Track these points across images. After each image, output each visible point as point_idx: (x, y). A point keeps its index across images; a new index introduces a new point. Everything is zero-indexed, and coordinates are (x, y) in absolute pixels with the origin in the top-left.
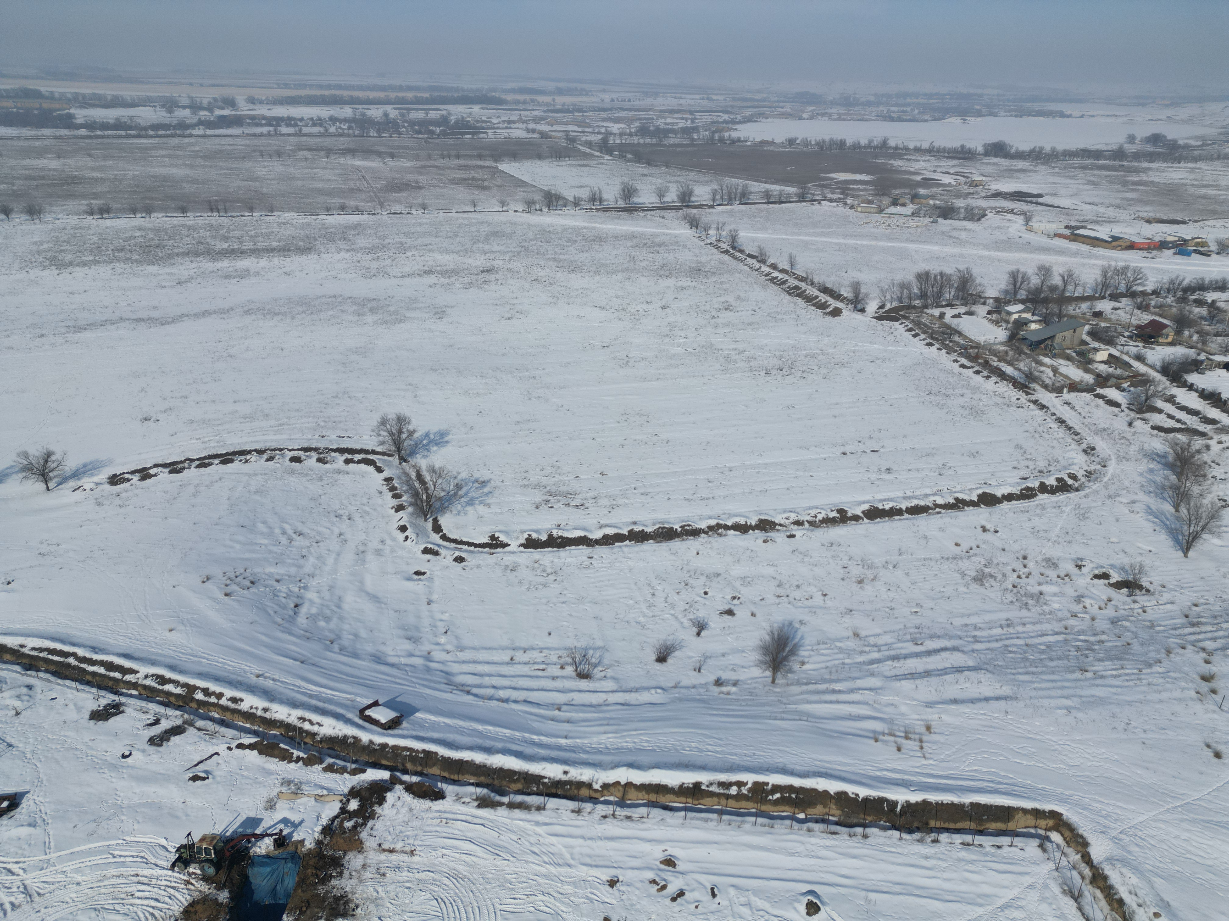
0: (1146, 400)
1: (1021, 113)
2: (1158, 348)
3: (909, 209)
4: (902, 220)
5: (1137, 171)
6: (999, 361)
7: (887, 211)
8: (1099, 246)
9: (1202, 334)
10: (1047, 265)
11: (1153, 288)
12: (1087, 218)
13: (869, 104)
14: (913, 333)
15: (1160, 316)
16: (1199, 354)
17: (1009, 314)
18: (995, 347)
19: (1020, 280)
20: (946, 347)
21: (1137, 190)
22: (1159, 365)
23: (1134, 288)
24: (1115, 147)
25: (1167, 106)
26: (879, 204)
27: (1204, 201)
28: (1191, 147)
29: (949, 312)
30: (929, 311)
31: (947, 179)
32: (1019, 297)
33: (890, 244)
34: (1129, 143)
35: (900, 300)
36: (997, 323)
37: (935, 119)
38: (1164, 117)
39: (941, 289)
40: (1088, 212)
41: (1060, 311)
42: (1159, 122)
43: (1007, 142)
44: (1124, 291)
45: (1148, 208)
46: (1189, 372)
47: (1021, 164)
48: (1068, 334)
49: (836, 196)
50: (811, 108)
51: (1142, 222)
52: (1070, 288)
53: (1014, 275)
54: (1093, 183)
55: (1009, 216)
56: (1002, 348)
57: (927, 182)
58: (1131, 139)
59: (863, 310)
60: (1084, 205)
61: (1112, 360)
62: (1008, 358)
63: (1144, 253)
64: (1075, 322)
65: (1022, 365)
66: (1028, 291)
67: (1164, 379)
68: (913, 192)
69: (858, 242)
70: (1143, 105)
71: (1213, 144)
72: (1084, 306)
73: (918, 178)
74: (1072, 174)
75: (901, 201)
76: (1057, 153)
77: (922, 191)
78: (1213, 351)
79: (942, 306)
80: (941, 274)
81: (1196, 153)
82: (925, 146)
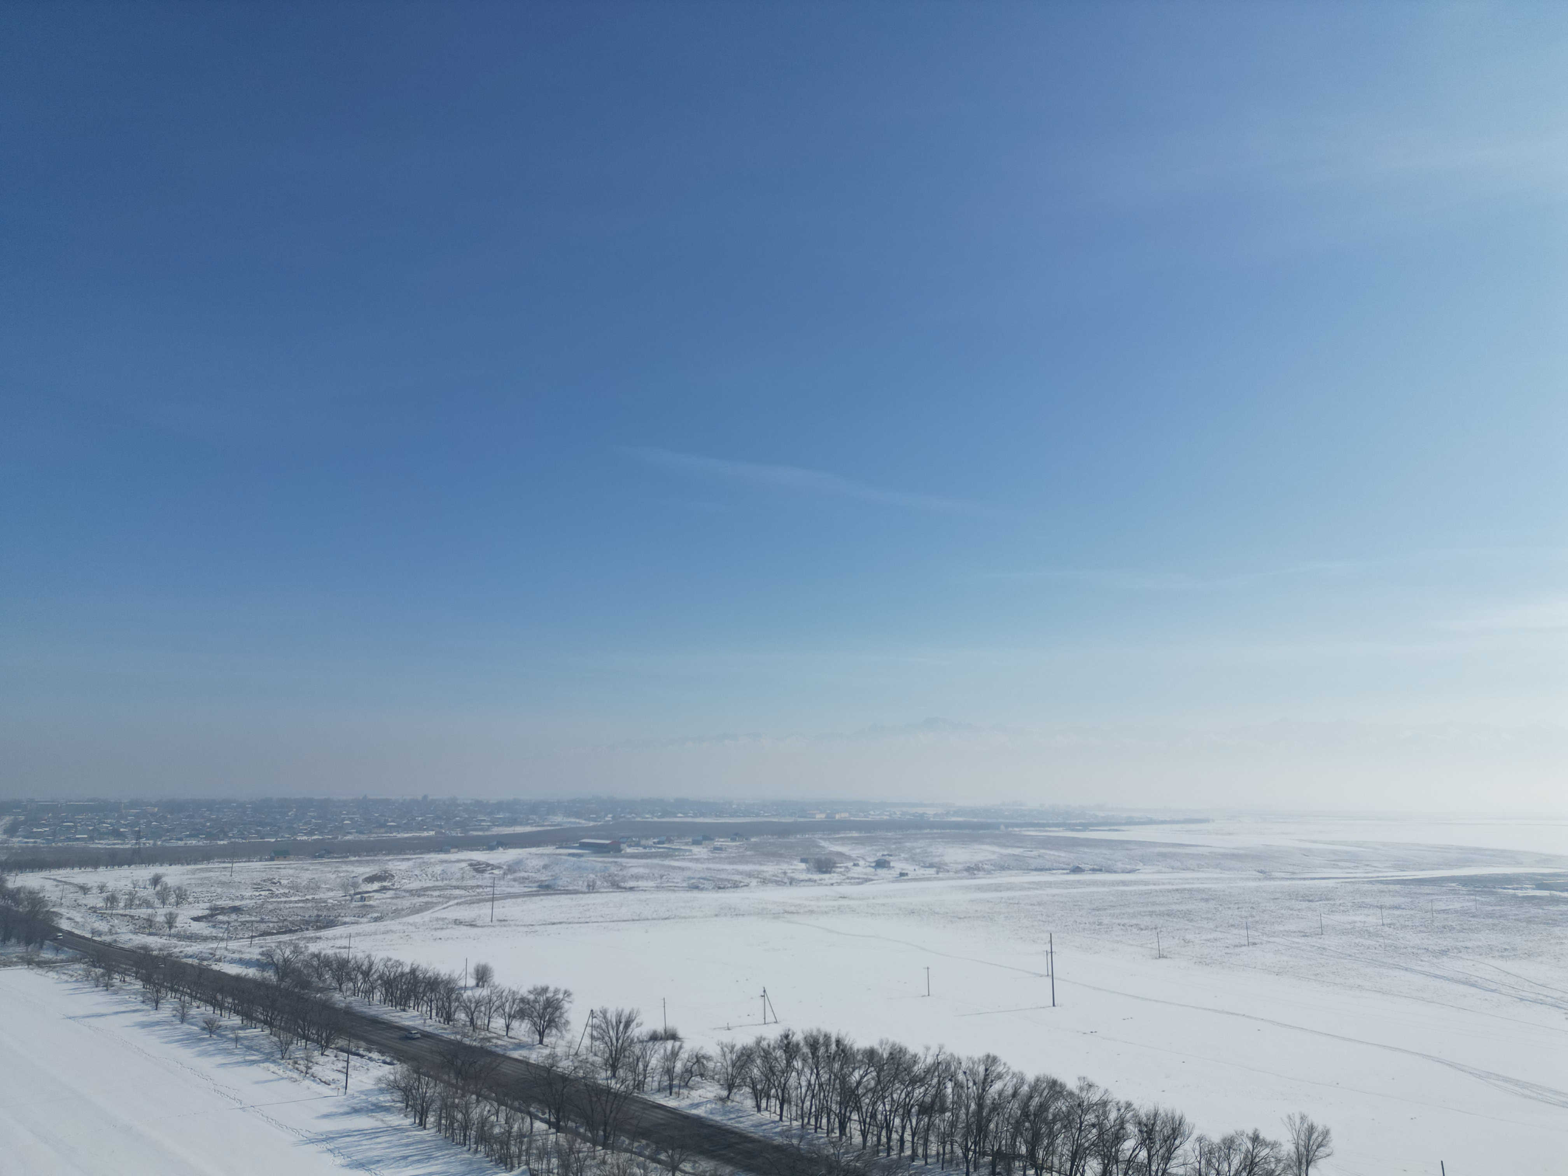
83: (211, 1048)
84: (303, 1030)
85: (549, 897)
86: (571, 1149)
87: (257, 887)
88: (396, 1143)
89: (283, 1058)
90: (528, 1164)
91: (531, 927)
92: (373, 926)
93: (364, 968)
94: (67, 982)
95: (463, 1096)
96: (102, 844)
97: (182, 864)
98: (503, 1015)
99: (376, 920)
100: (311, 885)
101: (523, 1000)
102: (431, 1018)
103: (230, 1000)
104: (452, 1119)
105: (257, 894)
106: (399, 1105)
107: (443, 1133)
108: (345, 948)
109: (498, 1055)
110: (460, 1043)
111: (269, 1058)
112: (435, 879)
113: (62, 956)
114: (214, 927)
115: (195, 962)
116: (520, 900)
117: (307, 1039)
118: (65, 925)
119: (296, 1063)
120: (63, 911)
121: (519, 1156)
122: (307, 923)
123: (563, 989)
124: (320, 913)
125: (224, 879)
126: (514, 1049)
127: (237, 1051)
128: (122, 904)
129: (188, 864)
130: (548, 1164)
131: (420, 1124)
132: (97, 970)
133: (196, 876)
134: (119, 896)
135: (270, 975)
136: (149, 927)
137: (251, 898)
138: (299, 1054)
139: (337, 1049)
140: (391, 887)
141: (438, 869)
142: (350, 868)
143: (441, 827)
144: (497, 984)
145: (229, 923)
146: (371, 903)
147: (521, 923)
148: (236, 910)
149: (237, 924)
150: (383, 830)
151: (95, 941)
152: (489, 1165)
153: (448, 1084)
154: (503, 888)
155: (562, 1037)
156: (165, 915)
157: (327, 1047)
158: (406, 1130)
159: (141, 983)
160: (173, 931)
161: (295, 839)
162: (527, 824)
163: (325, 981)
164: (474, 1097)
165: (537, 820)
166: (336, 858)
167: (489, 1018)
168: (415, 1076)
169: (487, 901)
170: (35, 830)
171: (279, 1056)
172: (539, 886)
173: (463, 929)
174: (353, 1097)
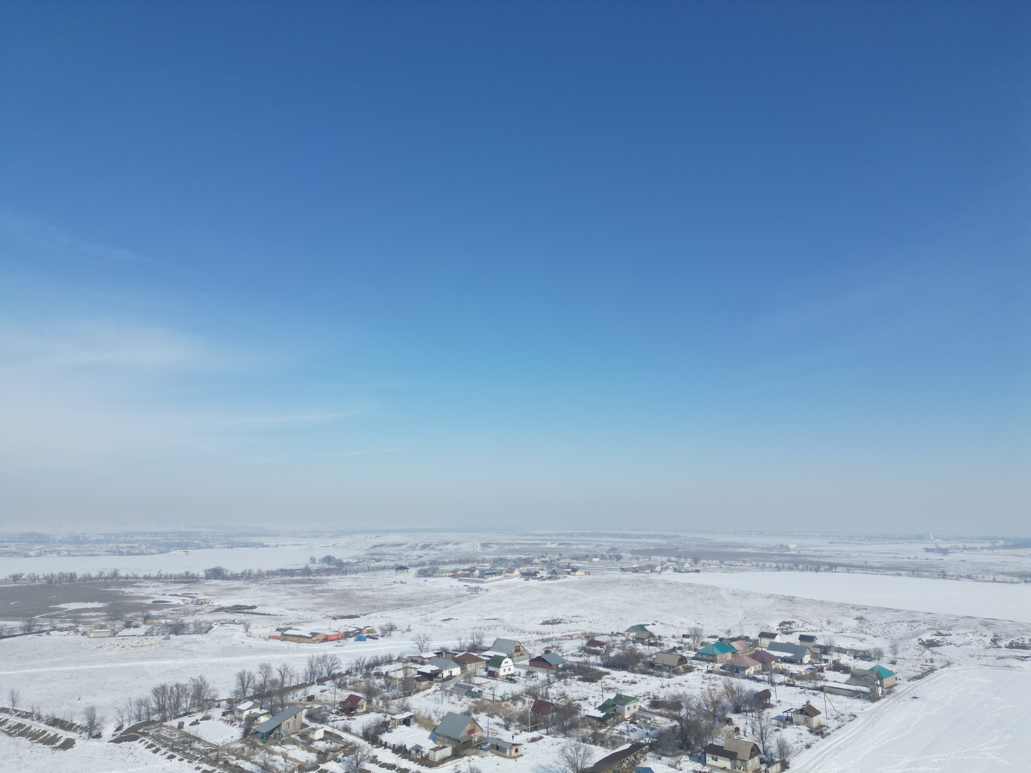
0: (357, 765)
1: (232, 545)
2: (358, 718)
3: (143, 629)
4: (136, 641)
5: (321, 582)
6: (238, 759)
7: (120, 633)
8: (303, 642)
9: (384, 699)
10: (267, 663)
11: (346, 670)
12: (291, 621)
13: (98, 542)
14: (154, 748)
15: (355, 691)
16: (385, 717)
17: (241, 711)
18: (232, 746)
19: (246, 679)
20: (187, 756)
21: (323, 596)
22: (360, 732)
23: (333, 672)
24: (303, 567)
25: (331, 537)
26: (113, 628)
27: (366, 600)
28: (351, 564)
29: (187, 721)
30: (168, 723)
31: (175, 601)
32: (248, 695)
33: (125, 665)
34: (312, 563)
35: (139, 717)
36: (231, 722)
37: (161, 552)
38: (331, 545)
39: (177, 700)
40: (291, 616)
41: (282, 701)
42: (328, 548)
43: (223, 567)
44: (327, 675)
45: (332, 609)
46: (381, 733)
47: (236, 584)
48: (291, 720)
49: (66, 625)
50: (38, 547)
51: (330, 619)
52: (287, 679)
53: (241, 677)
54: (292, 594)
55: (232, 626)
56: (239, 746)
57: (158, 605)
58: (313, 560)
59: (99, 736)
60: (288, 611)
61: (328, 736)
62: (245, 754)
63: (335, 643)
64: (295, 708)
65: (257, 759)
66: (255, 688)
67: (366, 743)
68: (145, 614)
69: (92, 667)
70: (317, 537)
71: (363, 561)
72: (300, 693)
73: (149, 602)
74: (276, 588)
75: (134, 623)
76: (263, 573)
77: (154, 613)
78: (394, 712)
79: (180, 716)
80: (177, 686)
81: (355, 568)
82: (154, 574)
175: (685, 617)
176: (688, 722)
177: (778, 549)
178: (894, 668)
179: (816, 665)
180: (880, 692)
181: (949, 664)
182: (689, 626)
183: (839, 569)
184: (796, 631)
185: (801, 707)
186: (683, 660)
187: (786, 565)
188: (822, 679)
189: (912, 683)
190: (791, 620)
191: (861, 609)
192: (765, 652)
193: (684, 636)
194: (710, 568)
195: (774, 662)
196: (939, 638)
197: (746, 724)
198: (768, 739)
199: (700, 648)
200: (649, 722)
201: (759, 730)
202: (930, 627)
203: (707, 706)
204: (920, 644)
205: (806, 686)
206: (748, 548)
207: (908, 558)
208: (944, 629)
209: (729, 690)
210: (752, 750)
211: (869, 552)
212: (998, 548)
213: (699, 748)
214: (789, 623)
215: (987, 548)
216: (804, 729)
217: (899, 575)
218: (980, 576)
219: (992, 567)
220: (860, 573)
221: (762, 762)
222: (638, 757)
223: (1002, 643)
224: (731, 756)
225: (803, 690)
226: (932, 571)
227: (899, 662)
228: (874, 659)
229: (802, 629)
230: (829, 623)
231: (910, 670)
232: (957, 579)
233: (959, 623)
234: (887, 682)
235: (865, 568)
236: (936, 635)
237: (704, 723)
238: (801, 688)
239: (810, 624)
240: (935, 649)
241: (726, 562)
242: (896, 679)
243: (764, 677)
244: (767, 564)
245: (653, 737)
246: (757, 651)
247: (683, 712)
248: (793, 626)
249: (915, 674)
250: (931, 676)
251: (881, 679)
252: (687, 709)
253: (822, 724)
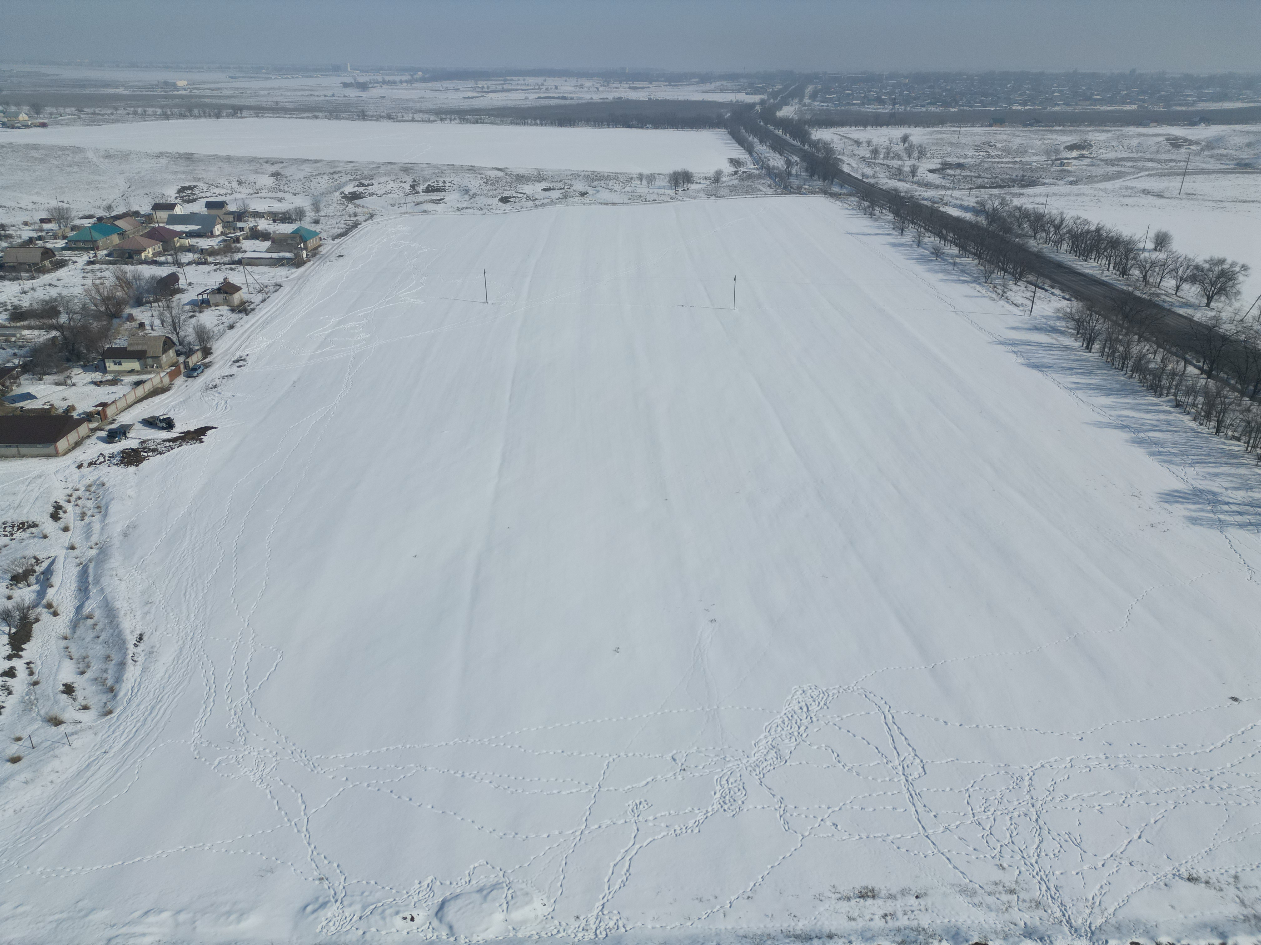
83: (937, 267)
84: (1003, 264)
85: (1246, 176)
86: (1218, 394)
87: (978, 148)
88: (1066, 357)
89: (986, 282)
90: (1175, 395)
91: (1220, 203)
92: (1068, 189)
93: (1056, 222)
94: (847, 209)
95: (1127, 334)
96: (869, 109)
97: (924, 127)
98: (1175, 277)
99: (1071, 183)
100: (1020, 149)
101: (1197, 267)
102: (1108, 270)
103: (952, 235)
104: (1114, 350)
105: (977, 154)
106: (1071, 331)
107: (1105, 358)
108: (1042, 204)
109: (1164, 309)
110: (1131, 294)
111: (976, 280)
112: (1130, 151)
113: (844, 191)
114: (944, 178)
115: (929, 204)
116: (1212, 176)
117: (1006, 271)
118: (846, 169)
119: (995, 287)
120: (844, 158)
121: (1169, 388)
122: (1014, 181)
123: (1241, 263)
124: (1025, 174)
125: (953, 140)
126: (1181, 307)
127: (954, 272)
128: (882, 156)
129: (928, 127)
130: (1195, 399)
131: (1087, 348)
132: (865, 203)
133: (933, 137)
134: (880, 150)
135: (982, 220)
136: (898, 174)
137: (972, 157)
138: (998, 281)
139: (1027, 282)
140: (1089, 155)
141: (1135, 142)
142: (1054, 136)
143: (1144, 101)
144: (1174, 250)
145: (954, 176)
146: (1069, 168)
147: (1210, 198)
148: (960, 166)
149: (960, 177)
150: (1088, 103)
151: (864, 182)
152: (1140, 389)
153: (1115, 323)
154: (1197, 163)
155: (1230, 305)
156: (910, 166)
157: (1020, 279)
158: (1075, 350)
159: (892, 215)
160: (915, 179)
161: (1010, 109)
162: (1238, 100)
163: (1023, 229)
164: (1136, 337)
165: (1251, 95)
166: (1043, 127)
167: (1162, 277)
168: (1088, 312)
169: (1178, 175)
170: (827, 96)
171: (984, 280)
172: (1238, 164)
173: (1150, 199)
174: (1036, 319)
175: (38, 194)
176: (71, 329)
177: (162, 88)
178: (318, 228)
179: (230, 235)
180: (305, 256)
181: (372, 216)
182: (47, 206)
183: (245, 113)
184: (200, 198)
185: (218, 286)
186: (48, 253)
187: (176, 110)
188: (239, 250)
189: (337, 241)
190: (192, 184)
191: (277, 163)
192: (163, 228)
193: (42, 221)
194: (62, 120)
195: (177, 238)
196: (361, 189)
197: (153, 316)
198: (183, 328)
199: (71, 234)
200: (13, 339)
201: (170, 320)
202: (352, 178)
203: (96, 306)
204: (342, 197)
205: (222, 262)
206: (117, 87)
207: (325, 96)
208: (366, 179)
209: (123, 281)
210: (165, 343)
211: (280, 88)
212: (416, 81)
213: (94, 355)
214: (190, 188)
215: (406, 82)
216: (224, 309)
217: (316, 117)
218: (400, 115)
219: (411, 104)
220: (271, 117)
221: (178, 354)
222: (8, 383)
223: (420, 188)
224: (139, 355)
225: (218, 266)
226: (351, 112)
227: (323, 220)
228: (296, 220)
229: (208, 194)
230: (240, 183)
231: (334, 228)
232: (377, 120)
233: (381, 170)
234: (311, 244)
235: (277, 110)
236: (358, 186)
237: (95, 325)
238: (216, 265)
239: (217, 187)
240: (358, 202)
241: (86, 110)
242: (320, 238)
243: (167, 259)
244: (150, 110)
245: (25, 357)
246: (154, 229)
247: (63, 319)
248: (196, 192)
249: (339, 231)
250: (355, 231)
251: (305, 242)
252: (67, 313)
253: (245, 300)
